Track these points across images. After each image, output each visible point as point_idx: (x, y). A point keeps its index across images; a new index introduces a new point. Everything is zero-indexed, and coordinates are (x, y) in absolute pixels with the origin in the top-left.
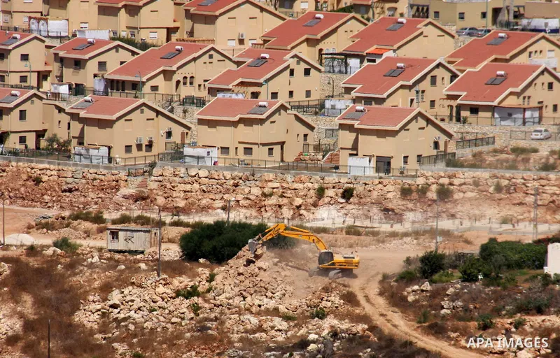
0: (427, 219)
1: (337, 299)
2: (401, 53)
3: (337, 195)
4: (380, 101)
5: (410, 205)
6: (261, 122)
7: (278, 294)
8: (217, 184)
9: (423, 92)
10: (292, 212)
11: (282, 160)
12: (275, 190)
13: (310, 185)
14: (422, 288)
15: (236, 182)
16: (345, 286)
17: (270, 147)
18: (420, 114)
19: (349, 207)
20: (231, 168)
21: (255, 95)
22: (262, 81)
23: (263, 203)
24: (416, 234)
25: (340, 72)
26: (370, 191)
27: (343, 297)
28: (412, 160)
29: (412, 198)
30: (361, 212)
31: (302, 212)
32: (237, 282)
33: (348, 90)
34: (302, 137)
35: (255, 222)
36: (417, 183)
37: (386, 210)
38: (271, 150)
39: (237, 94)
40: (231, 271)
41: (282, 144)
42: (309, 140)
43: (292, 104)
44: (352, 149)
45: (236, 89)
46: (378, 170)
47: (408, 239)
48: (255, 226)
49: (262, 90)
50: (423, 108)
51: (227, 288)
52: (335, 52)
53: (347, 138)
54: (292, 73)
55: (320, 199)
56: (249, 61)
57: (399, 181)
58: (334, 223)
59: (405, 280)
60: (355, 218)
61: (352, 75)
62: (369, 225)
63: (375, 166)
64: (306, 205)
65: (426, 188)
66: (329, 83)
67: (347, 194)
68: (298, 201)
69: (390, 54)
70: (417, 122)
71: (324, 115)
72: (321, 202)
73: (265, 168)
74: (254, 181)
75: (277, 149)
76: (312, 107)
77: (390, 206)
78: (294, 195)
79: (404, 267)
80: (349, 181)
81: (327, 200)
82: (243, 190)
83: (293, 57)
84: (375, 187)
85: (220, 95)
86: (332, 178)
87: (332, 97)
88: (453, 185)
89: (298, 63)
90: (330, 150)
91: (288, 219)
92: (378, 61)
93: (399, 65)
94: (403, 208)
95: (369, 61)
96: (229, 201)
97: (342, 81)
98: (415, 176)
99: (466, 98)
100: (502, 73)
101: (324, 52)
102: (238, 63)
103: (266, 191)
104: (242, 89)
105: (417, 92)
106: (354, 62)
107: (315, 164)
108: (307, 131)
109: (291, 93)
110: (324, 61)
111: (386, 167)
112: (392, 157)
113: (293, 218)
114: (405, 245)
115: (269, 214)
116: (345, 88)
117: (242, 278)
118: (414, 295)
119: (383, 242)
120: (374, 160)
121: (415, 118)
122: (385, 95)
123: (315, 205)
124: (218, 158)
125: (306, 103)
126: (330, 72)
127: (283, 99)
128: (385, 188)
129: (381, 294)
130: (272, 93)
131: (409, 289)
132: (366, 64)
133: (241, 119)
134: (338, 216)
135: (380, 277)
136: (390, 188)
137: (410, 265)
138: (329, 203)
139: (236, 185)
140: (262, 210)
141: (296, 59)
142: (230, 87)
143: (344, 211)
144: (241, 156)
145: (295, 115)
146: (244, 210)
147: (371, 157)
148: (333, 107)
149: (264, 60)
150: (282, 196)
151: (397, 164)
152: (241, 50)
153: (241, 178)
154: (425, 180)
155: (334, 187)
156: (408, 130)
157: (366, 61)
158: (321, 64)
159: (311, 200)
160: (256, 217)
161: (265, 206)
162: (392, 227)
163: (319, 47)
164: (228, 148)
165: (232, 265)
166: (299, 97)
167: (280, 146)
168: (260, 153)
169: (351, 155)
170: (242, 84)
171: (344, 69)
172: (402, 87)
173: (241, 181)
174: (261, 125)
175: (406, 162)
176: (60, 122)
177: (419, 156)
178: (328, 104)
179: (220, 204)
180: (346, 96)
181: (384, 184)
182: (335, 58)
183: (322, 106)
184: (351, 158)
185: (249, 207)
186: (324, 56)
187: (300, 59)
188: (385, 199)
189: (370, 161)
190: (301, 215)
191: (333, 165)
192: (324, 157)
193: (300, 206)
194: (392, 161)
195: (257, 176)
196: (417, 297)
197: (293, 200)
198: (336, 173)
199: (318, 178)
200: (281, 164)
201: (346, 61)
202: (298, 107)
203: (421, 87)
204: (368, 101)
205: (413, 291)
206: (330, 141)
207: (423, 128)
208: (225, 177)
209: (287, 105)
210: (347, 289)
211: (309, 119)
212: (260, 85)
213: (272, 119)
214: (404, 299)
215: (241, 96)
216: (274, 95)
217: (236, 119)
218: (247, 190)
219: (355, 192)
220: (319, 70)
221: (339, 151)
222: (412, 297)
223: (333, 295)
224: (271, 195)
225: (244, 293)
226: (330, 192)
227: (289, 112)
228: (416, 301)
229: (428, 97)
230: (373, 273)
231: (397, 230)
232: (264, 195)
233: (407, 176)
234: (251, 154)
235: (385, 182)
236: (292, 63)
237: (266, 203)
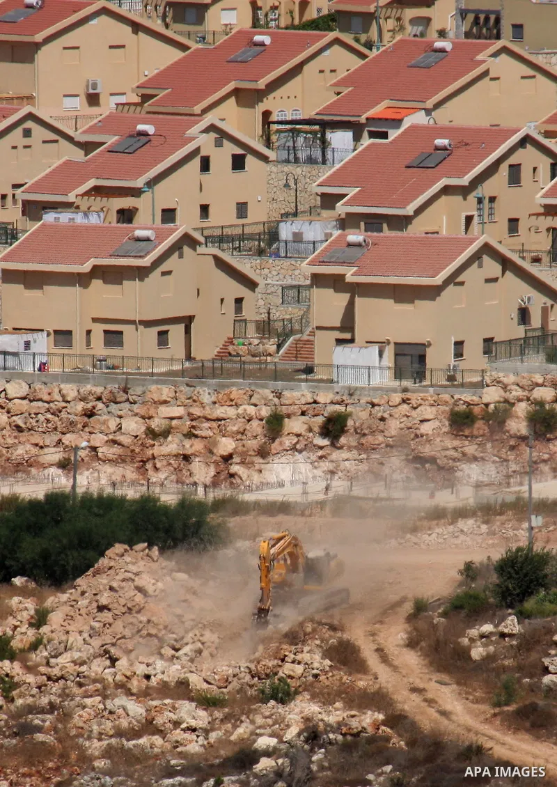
0: (508, 477)
1: (317, 657)
2: (444, 116)
3: (310, 430)
4: (401, 222)
5: (471, 449)
6: (141, 273)
7: (186, 649)
8: (49, 410)
9: (492, 199)
10: (212, 472)
11: (189, 357)
12: (174, 422)
13: (251, 410)
14: (501, 628)
15: (89, 406)
16: (333, 628)
17: (160, 327)
18: (487, 249)
19: (336, 455)
20: (78, 376)
21: (126, 216)
22: (139, 183)
23: (149, 452)
24: (487, 512)
25: (311, 161)
26: (382, 419)
27: (327, 653)
28: (474, 350)
29: (475, 433)
30: (364, 467)
31: (235, 468)
32: (97, 625)
33: (329, 201)
34: (230, 305)
35: (131, 494)
36: (485, 400)
37: (419, 460)
38: (163, 335)
39: (86, 215)
40: (83, 603)
41: (188, 321)
42: (249, 312)
43: (206, 233)
44: (342, 329)
45: (84, 203)
46: (399, 373)
47: (467, 524)
48: (134, 502)
49: (141, 203)
50: (495, 235)
51: (75, 639)
52: (298, 117)
53: (329, 305)
54: (205, 165)
55: (273, 440)
56: (111, 140)
57: (446, 397)
58: (305, 493)
59: (463, 613)
60: (351, 479)
61: (337, 166)
62: (383, 494)
63: (392, 365)
64: (244, 454)
65: (506, 411)
66: (287, 185)
67: (334, 428)
68: (226, 445)
69: (419, 118)
70: (480, 266)
71: (277, 255)
72: (275, 446)
73: (152, 374)
74: (127, 405)
75: (176, 332)
76: (251, 237)
77: (427, 450)
78: (216, 431)
79: (461, 585)
80: (338, 398)
81: (288, 442)
82: (105, 422)
83: (206, 130)
84: (394, 411)
85: (49, 217)
86: (300, 393)
87: (295, 214)
89: (218, 144)
90: (292, 332)
91: (206, 487)
92: (393, 134)
93: (439, 142)
94: (455, 454)
95: (373, 135)
96: (76, 449)
97: (316, 181)
98: (481, 385)
101: (274, 118)
102: (88, 147)
103: (156, 424)
104: (97, 202)
105: (480, 201)
106: (340, 140)
107: (260, 362)
108: (242, 291)
109: (205, 209)
110: (274, 138)
111: (416, 366)
112: (429, 344)
113: (215, 483)
114: (462, 537)
115: (162, 475)
116: (323, 195)
117: (106, 616)
118: (485, 645)
119: (414, 530)
120: (389, 352)
121: (476, 257)
122: (410, 210)
123: (263, 453)
124: (48, 354)
125: (239, 231)
126: (287, 161)
127: (187, 222)
128: (414, 413)
129: (412, 644)
130: (163, 211)
131: (474, 632)
132: (366, 141)
133: (95, 267)
134: (314, 477)
135: (408, 608)
136: (428, 412)
137: (473, 579)
138: (293, 448)
139: (90, 414)
140: (149, 466)
141: (213, 135)
142: (71, 198)
143: (326, 465)
144: (99, 347)
145: (216, 258)
146: (108, 469)
147: (382, 345)
148: (298, 238)
149: (144, 139)
150: (190, 435)
151: (441, 357)
152: (91, 117)
153: (99, 399)
154: (502, 392)
155: (303, 413)
156: (462, 284)
157: (366, 134)
158: (268, 143)
159: (255, 442)
160: (133, 483)
161: (154, 458)
162: (432, 496)
163: (261, 107)
164: (69, 333)
165: (84, 587)
166: (222, 217)
167: (182, 327)
168: (140, 342)
169: (340, 342)
170: (97, 191)
171: (317, 154)
172: (446, 190)
173: (100, 405)
174: (141, 280)
175: (459, 354)
177: (488, 341)
178: (286, 231)
179: (54, 455)
180: (326, 213)
181: (414, 402)
182: (299, 131)
183: (273, 236)
184: (339, 349)
185: (120, 460)
186: (275, 127)
187: (223, 136)
188: (417, 436)
189: (381, 355)
190: (232, 475)
191: (301, 364)
192: (279, 346)
193: (230, 456)
194: (430, 353)
195: (136, 390)
196: (491, 648)
197: (215, 443)
198: (307, 380)
199: (267, 393)
200: (187, 365)
201: (323, 135)
202: (221, 240)
203: (487, 189)
204: (373, 222)
205: (482, 636)
206: (293, 312)
207: (495, 280)
208: (63, 396)
209: (197, 236)
210: (339, 634)
211: (245, 265)
212: (136, 192)
213: (164, 267)
214: (463, 654)
215: (98, 216)
216: (169, 215)
217: (86, 268)
218: (113, 424)
219: (350, 423)
220: (265, 159)
221: (312, 334)
222: (481, 649)
223: (306, 649)
224: (166, 433)
225: (113, 650)
226: (295, 425)
227: (200, 250)
228: (489, 658)
229: (503, 213)
230: (394, 598)
231: (442, 504)
232: (152, 433)
233: (462, 385)
234: (120, 344)
235: (414, 398)
236: (206, 143)
237: (157, 450)
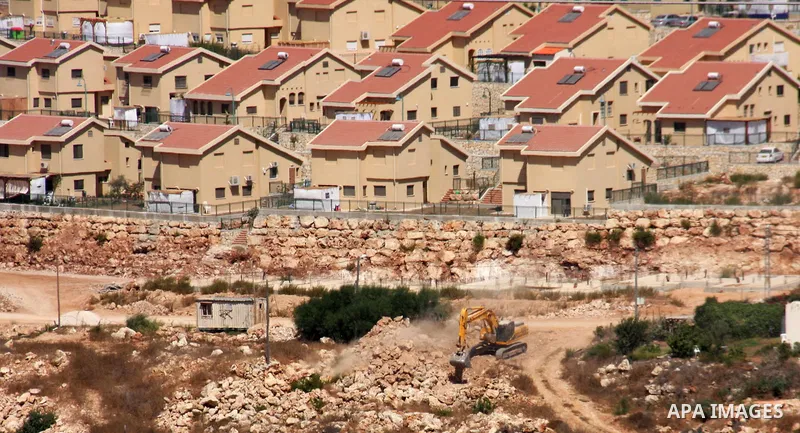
0: (622, 274)
1: (507, 385)
2: (579, 52)
3: (500, 246)
4: (554, 117)
5: (599, 257)
6: (396, 151)
7: (427, 381)
8: (340, 235)
9: (610, 103)
10: (440, 271)
11: (426, 201)
12: (417, 242)
13: (464, 233)
14: (619, 367)
15: (365, 232)
16: (516, 368)
17: (409, 183)
18: (608, 134)
19: (516, 261)
20: (359, 214)
21: (386, 115)
22: (394, 95)
23: (402, 260)
24: (609, 295)
25: (499, 80)
26: (544, 239)
27: (513, 383)
28: (601, 195)
29: (601, 247)
30: (533, 268)
31: (454, 270)
32: (373, 367)
33: (510, 105)
34: (450, 170)
35: (392, 286)
36: (608, 227)
37: (567, 264)
38: (410, 188)
39: (362, 114)
40: (364, 353)
41: (425, 180)
42: (461, 173)
43: (435, 125)
44: (519, 184)
45: (361, 108)
46: (554, 211)
47: (598, 303)
48: (394, 290)
49: (395, 107)
50: (611, 125)
51: (359, 375)
52: (490, 53)
53: (510, 169)
54: (434, 84)
55: (477, 252)
56: (377, 69)
57: (583, 225)
58: (498, 284)
59: (596, 357)
60: (526, 275)
61: (515, 84)
62: (545, 285)
63: (550, 205)
64: (460, 261)
65: (620, 233)
66: (484, 96)
67: (515, 245)
68: (449, 256)
69: (564, 54)
70: (604, 145)
71: (478, 138)
72: (479, 256)
73: (404, 212)
74: (388, 231)
75: (418, 186)
76: (463, 128)
77: (572, 258)
78: (443, 247)
79: (594, 340)
80: (516, 226)
81: (487, 253)
82: (375, 242)
83: (435, 63)
84: (551, 234)
85: (339, 117)
86: (493, 223)
87: (489, 114)
88: (656, 227)
89: (442, 70)
90: (488, 185)
91: (437, 281)
92: (549, 64)
93: (577, 68)
94: (589, 260)
95: (536, 64)
96: (358, 259)
97: (502, 93)
98: (605, 218)
99: (668, 110)
100: (715, 74)
101: (476, 54)
102: (362, 73)
103: (406, 243)
104: (369, 107)
105: (603, 104)
106: (516, 67)
107: (469, 204)
108: (458, 161)
109: (434, 111)
110: (476, 66)
111: (565, 206)
112: (573, 192)
113: (442, 279)
114: (594, 311)
115: (410, 274)
116: (507, 102)
117: (379, 361)
118: (609, 377)
119: (565, 307)
120: (548, 198)
121: (601, 139)
122: (559, 110)
123: (472, 260)
124: (340, 201)
125: (455, 124)
126: (484, 81)
127: (424, 119)
128: (564, 235)
129: (564, 377)
130: (409, 112)
131: (603, 370)
132: (533, 68)
133: (368, 147)
134: (503, 275)
135: (562, 355)
136: (572, 234)
137: (601, 337)
138: (490, 257)
139: (366, 237)
140: (402, 268)
141: (439, 65)
142: (353, 104)
143: (510, 267)
144: (371, 197)
145: (442, 141)
146: (377, 270)
147: (544, 193)
148: (492, 128)
149: (398, 68)
150: (427, 250)
151: (579, 201)
152: (365, 55)
153: (371, 227)
154: (618, 222)
155: (496, 236)
156: (593, 155)
157: (532, 64)
158: (472, 70)
159: (466, 253)
160: (393, 278)
161: (405, 263)
162: (575, 286)
163: (468, 48)
164: (353, 187)
165: (364, 344)
166: (445, 115)
167: (422, 183)
168: (395, 193)
169: (517, 191)
170: (369, 100)
171: (503, 76)
172: (582, 97)
173: (372, 232)
174: (397, 155)
175: (591, 199)
176: (127, 159)
177: (609, 190)
178: (484, 125)
179: (344, 262)
180: (508, 113)
181: (564, 229)
182: (491, 62)
183: (476, 127)
184: (517, 196)
185: (385, 265)
186: (476, 60)
187: (445, 65)
188: (566, 249)
189: (543, 199)
190: (453, 274)
191: (494, 205)
192: (481, 194)
193: (452, 262)
194: (573, 198)
195: (393, 223)
196: (613, 379)
197: (443, 254)
198: (498, 215)
199: (474, 223)
200: (425, 206)
201: (506, 64)
202: (444, 129)
203: (607, 96)
204: (537, 118)
205: (608, 372)
206: (489, 173)
207: (613, 153)
208: (350, 226)
209: (430, 127)
210: (520, 371)
211: (460, 145)
212: (392, 101)
213: (410, 147)
214: (596, 383)
215: (368, 116)
216: (412, 114)
217: (363, 147)
218: (380, 244)
219: (524, 241)
220: (471, 79)
221: (501, 186)
222: (607, 380)
223: (501, 380)
224: (412, 248)
225: (382, 382)
226: (491, 243)
227: (432, 136)
228: (612, 386)
229: (617, 111)
230: (553, 349)
231: (582, 291)
232: (404, 248)
233: (593, 218)
234: (384, 194)
235: (564, 226)
236: (435, 70)
237: (407, 259)
